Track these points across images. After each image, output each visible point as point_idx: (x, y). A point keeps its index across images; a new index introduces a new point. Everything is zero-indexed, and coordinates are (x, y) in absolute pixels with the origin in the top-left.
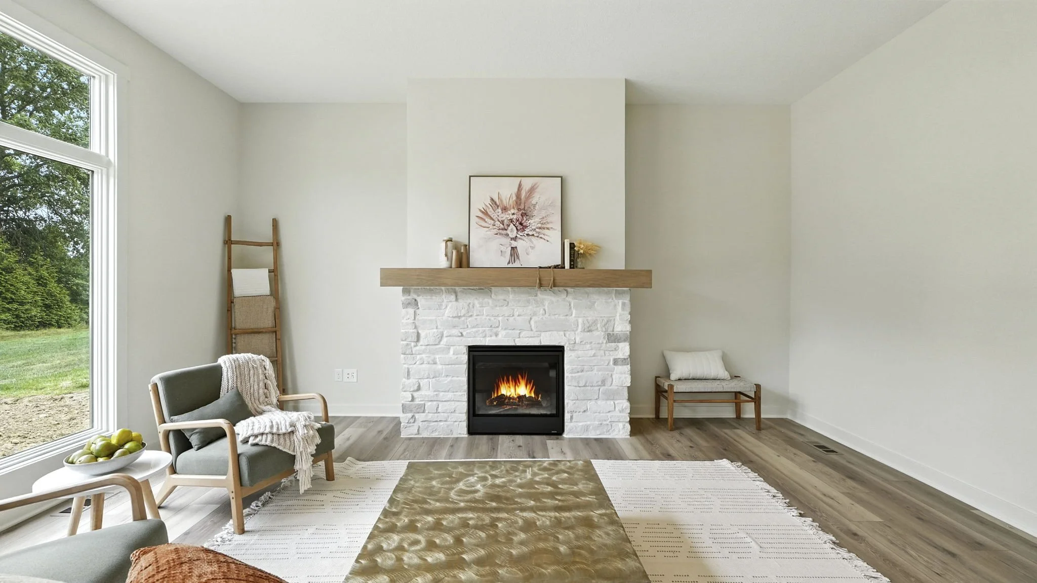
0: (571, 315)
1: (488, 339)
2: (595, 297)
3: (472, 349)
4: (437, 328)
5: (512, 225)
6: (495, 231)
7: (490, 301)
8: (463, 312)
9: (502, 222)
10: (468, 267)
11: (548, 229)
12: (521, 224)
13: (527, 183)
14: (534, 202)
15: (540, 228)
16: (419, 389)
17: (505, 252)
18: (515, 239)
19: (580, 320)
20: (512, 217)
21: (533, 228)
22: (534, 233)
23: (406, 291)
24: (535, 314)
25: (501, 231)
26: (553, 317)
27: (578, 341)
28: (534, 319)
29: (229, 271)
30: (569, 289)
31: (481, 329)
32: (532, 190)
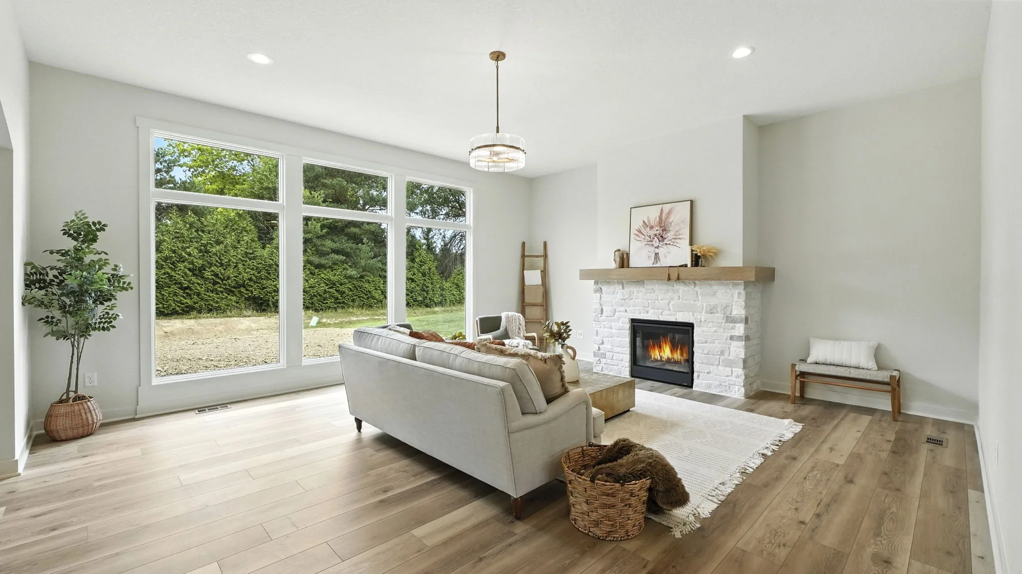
0: (698, 300)
1: (642, 314)
2: (715, 288)
3: (633, 321)
4: (612, 306)
5: (656, 238)
6: (645, 243)
7: (643, 289)
8: (627, 296)
9: (650, 237)
10: (628, 267)
11: (680, 239)
12: (662, 237)
13: (667, 208)
14: (671, 221)
15: (674, 239)
16: (603, 343)
17: (651, 257)
18: (658, 247)
19: (705, 305)
20: (656, 232)
21: (670, 239)
22: (670, 242)
23: (596, 283)
24: (672, 299)
25: (649, 243)
26: (685, 302)
27: (703, 320)
28: (672, 302)
29: (523, 272)
30: (697, 282)
31: (638, 308)
32: (669, 213)
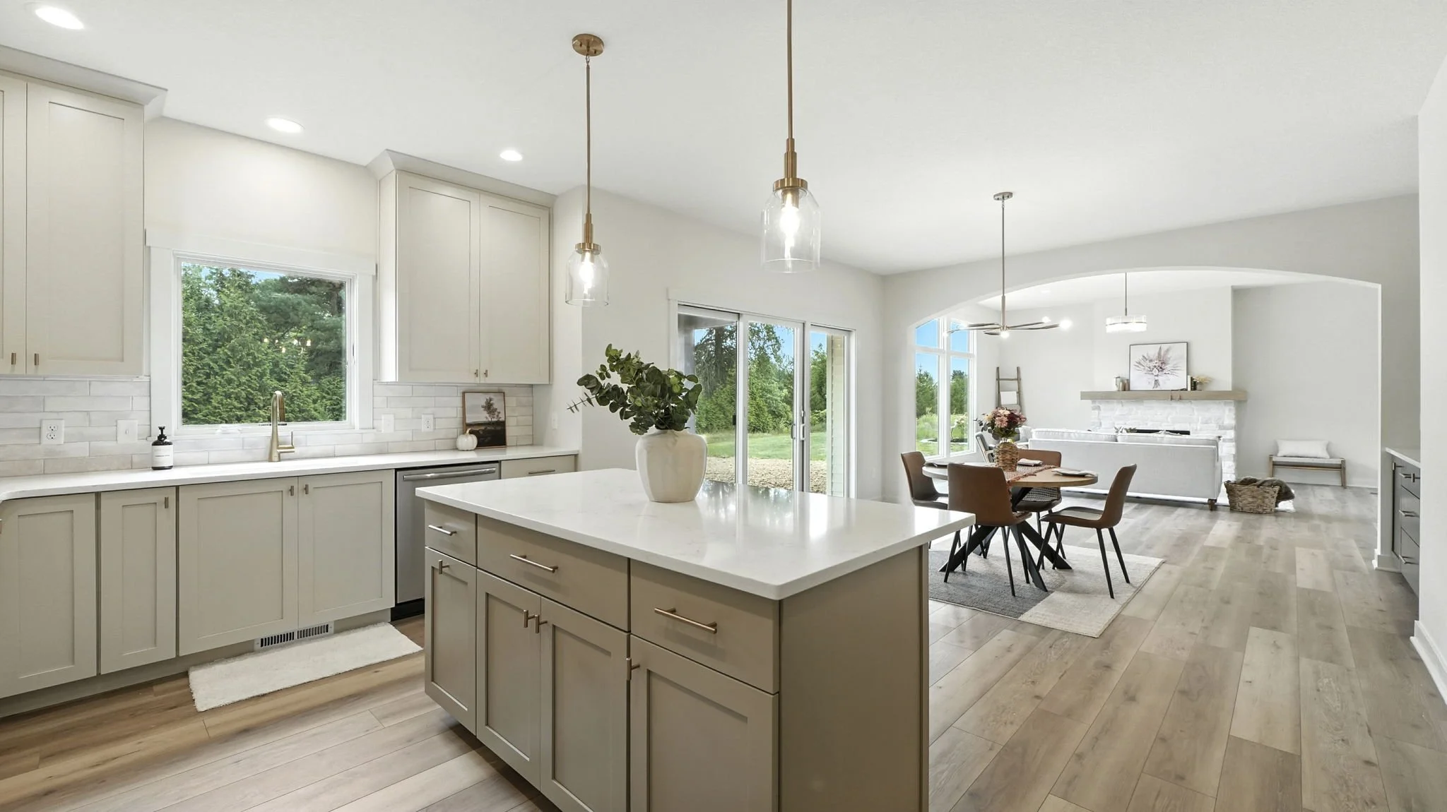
2: (1210, 406)
4: (1111, 420)
5: (1155, 368)
6: (1145, 372)
7: (1142, 407)
8: (1126, 412)
9: (1149, 368)
10: (1129, 390)
11: (1178, 370)
12: (1161, 368)
13: (1165, 347)
14: (1169, 356)
15: (1173, 369)
17: (1151, 382)
18: (1157, 376)
19: (1200, 418)
20: (1155, 364)
21: (1169, 369)
22: (1169, 372)
23: (1093, 402)
24: (1170, 414)
25: (1149, 372)
26: (1182, 416)
27: (1199, 428)
28: (1170, 416)
29: (999, 392)
30: (1194, 401)
32: (1168, 350)
